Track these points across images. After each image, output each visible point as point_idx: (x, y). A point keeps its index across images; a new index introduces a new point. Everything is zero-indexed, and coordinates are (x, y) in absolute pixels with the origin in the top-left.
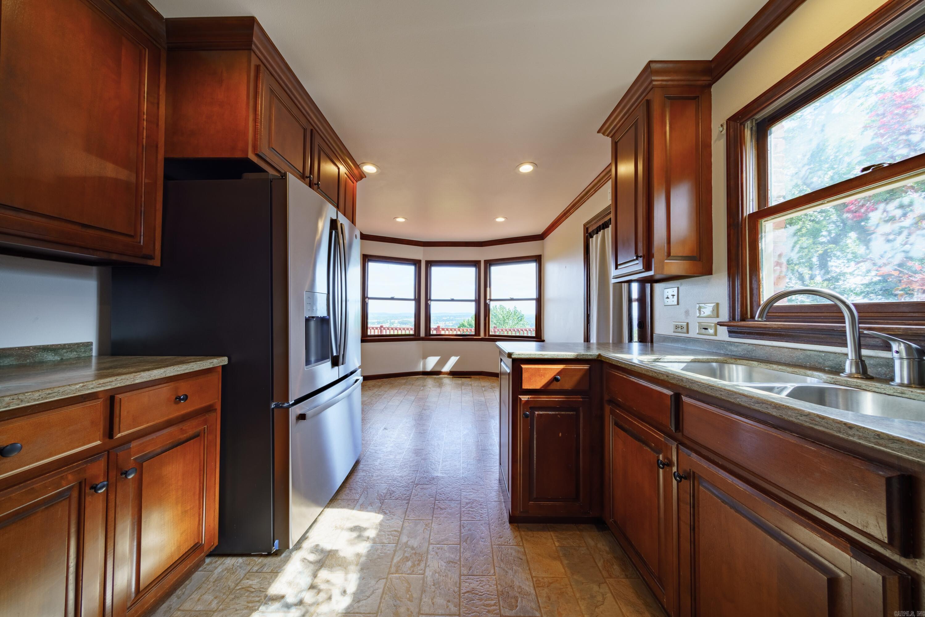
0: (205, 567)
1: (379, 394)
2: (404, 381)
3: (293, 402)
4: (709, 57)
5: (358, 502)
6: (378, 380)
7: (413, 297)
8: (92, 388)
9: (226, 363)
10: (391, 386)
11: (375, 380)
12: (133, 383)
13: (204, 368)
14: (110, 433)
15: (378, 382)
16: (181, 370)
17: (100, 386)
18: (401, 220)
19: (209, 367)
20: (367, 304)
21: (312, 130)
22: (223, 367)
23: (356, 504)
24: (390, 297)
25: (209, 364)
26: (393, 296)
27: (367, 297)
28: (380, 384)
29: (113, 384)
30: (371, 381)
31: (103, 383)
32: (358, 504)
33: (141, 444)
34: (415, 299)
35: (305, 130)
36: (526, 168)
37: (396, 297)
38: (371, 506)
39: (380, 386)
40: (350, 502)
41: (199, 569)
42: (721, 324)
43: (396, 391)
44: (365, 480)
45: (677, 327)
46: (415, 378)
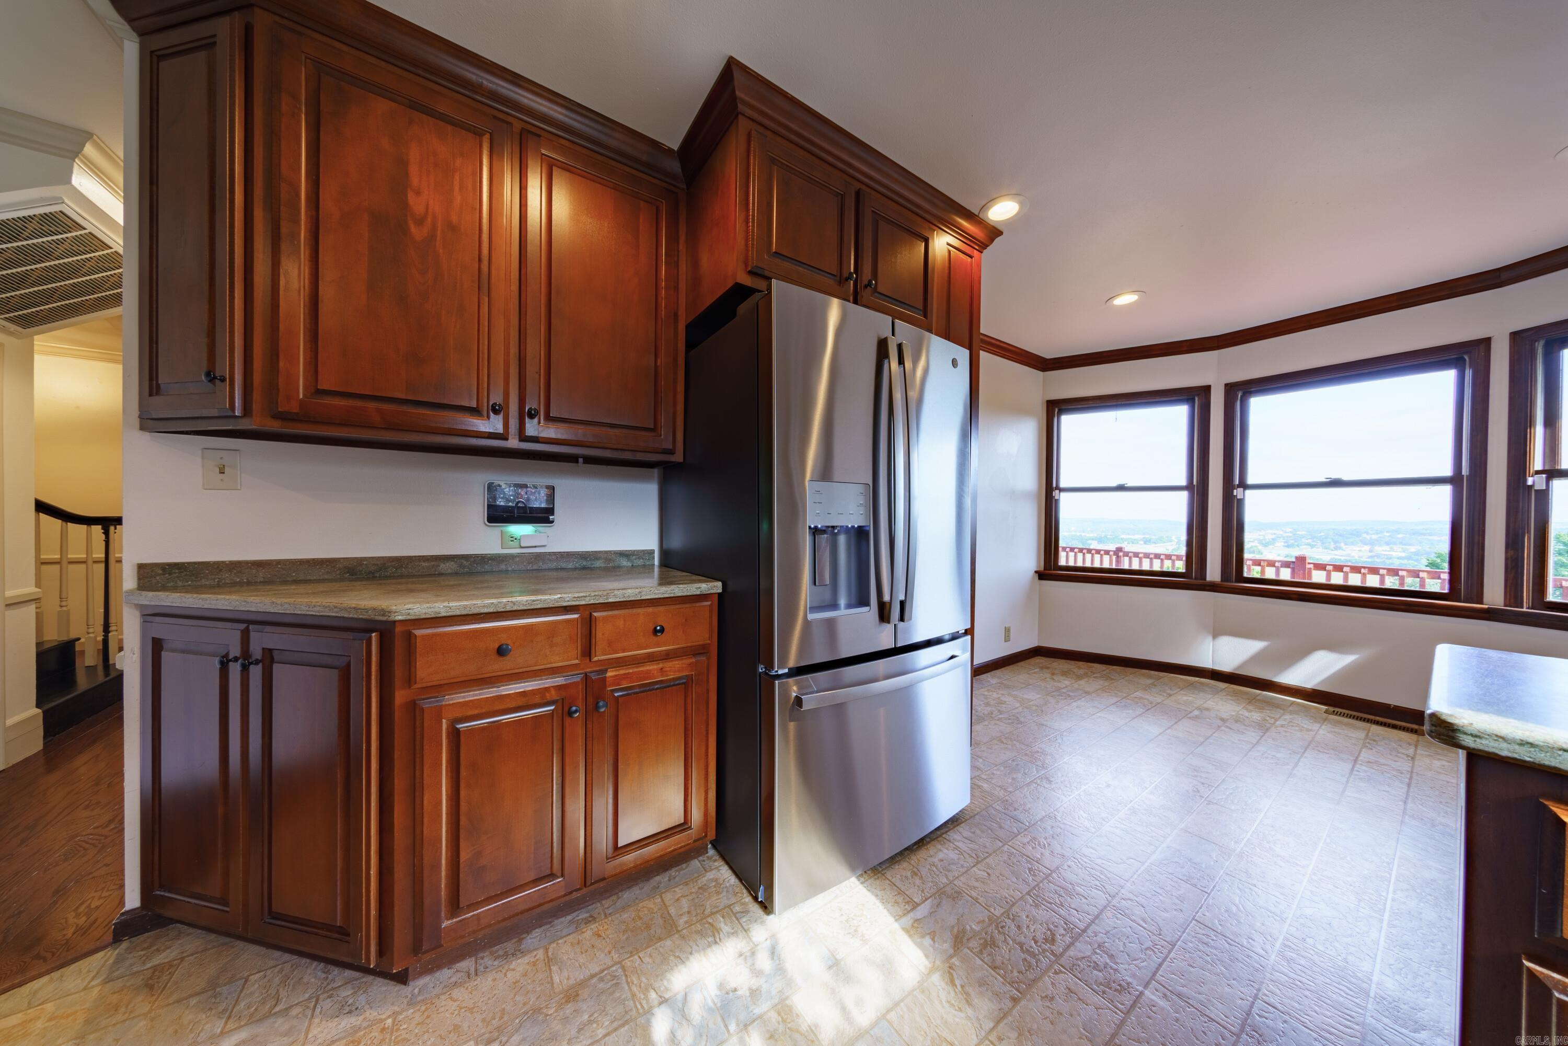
0: (705, 859)
1: (1069, 696)
2: (1150, 681)
3: (786, 671)
5: (914, 908)
6: (1081, 663)
7: (1183, 482)
8: (568, 601)
9: (720, 591)
10: (1106, 684)
11: (1072, 662)
12: (606, 601)
13: (688, 594)
14: (587, 652)
15: (1079, 668)
16: (659, 593)
17: (575, 599)
18: (1126, 299)
19: (695, 593)
20: (1057, 501)
21: (858, 193)
22: (719, 594)
23: (909, 912)
24: (1114, 484)
25: (695, 590)
26: (1121, 482)
27: (1058, 488)
28: (1082, 672)
29: (587, 599)
30: (1063, 661)
31: (578, 597)
32: (912, 914)
33: (616, 676)
34: (1189, 487)
35: (842, 197)
37: (1130, 484)
38: (933, 939)
39: (1079, 678)
40: (900, 899)
41: (699, 856)
43: (1115, 700)
44: (949, 871)
46: (1184, 680)
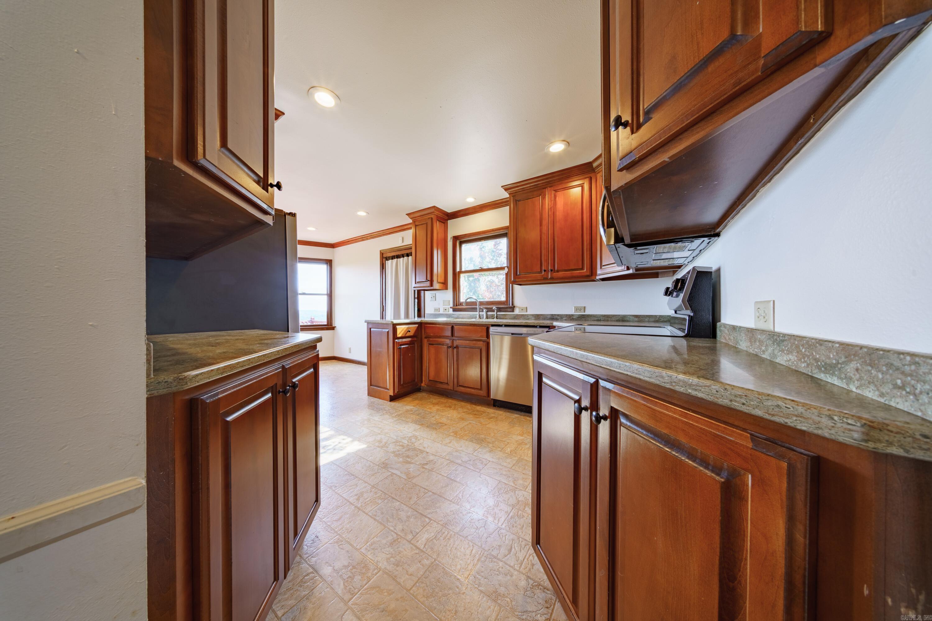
4: (449, 212)
36: (362, 213)
42: (451, 308)
45: (435, 310)
